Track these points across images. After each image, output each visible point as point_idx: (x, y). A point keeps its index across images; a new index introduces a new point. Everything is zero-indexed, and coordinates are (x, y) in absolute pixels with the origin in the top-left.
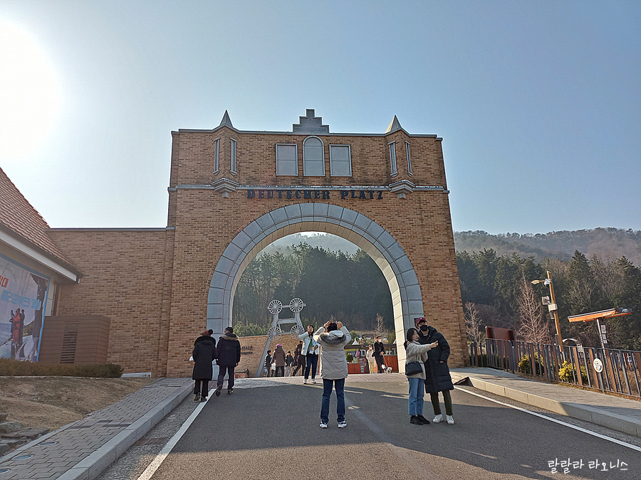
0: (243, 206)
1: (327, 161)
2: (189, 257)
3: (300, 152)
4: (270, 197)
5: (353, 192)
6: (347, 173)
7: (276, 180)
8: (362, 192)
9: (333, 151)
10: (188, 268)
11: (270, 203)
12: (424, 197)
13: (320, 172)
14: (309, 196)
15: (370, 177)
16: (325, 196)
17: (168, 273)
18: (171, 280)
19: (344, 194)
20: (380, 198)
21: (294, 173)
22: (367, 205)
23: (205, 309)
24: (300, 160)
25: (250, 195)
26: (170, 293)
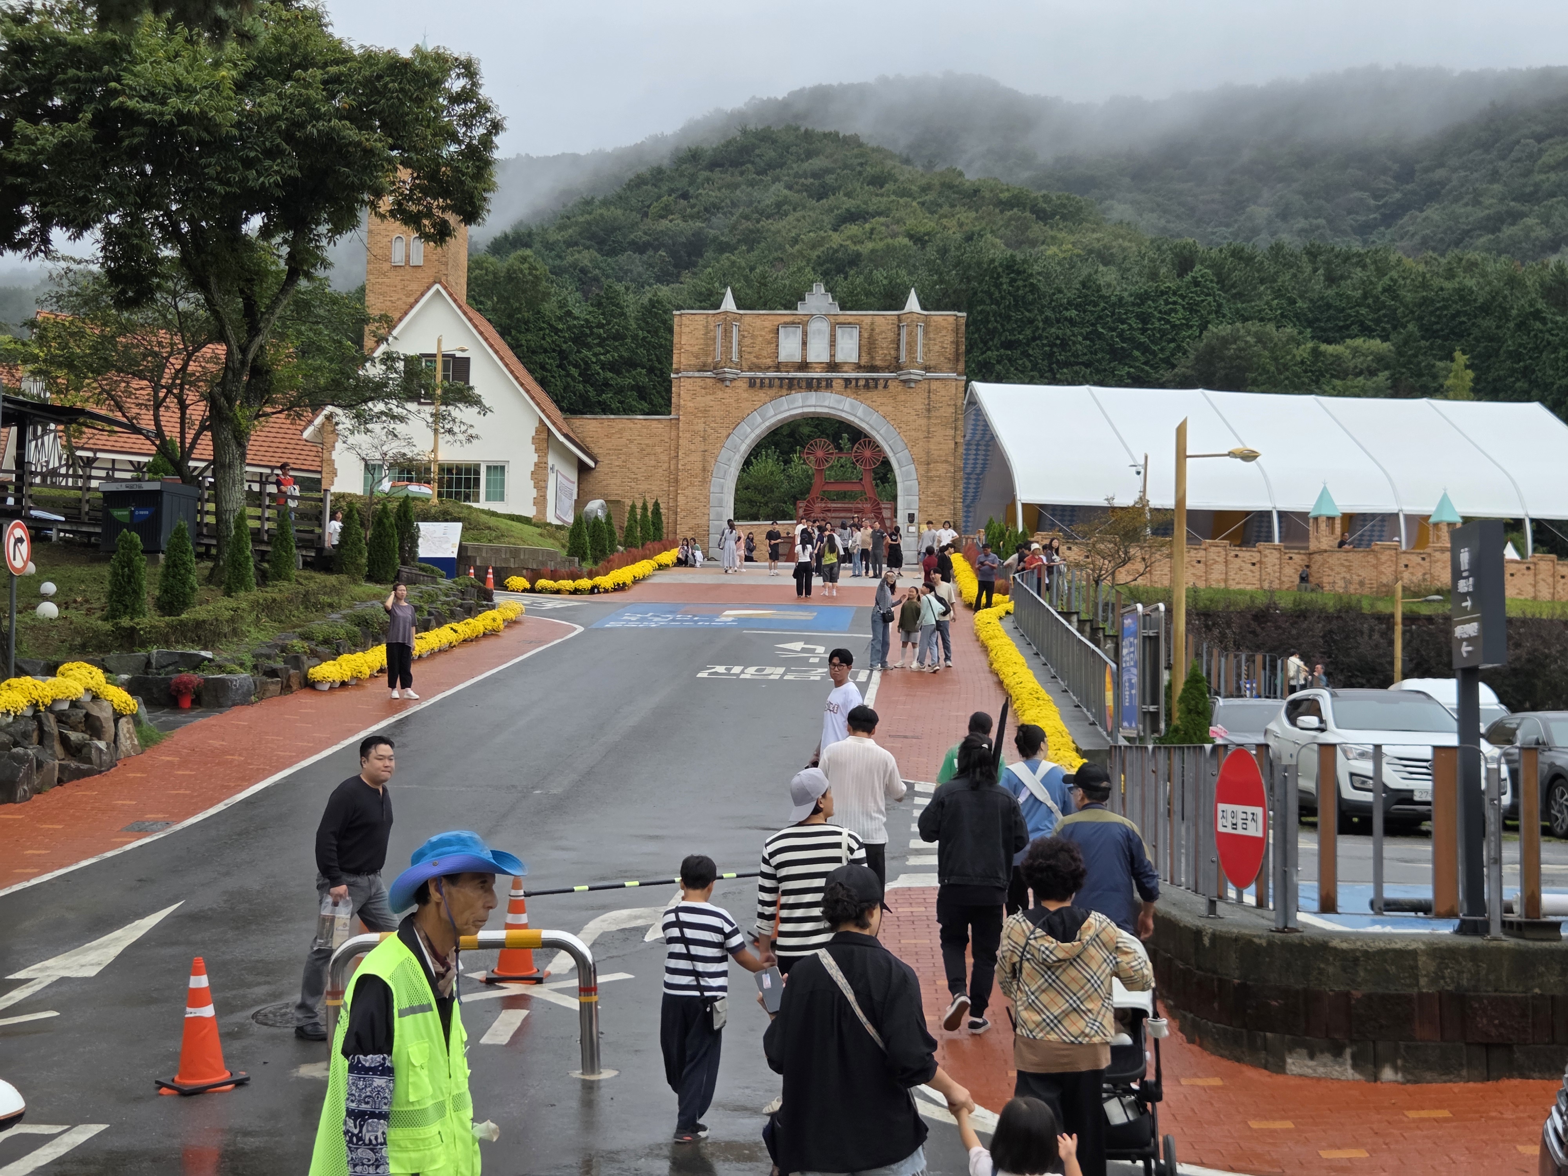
0: (745, 395)
1: (833, 343)
2: (693, 447)
3: (805, 334)
4: (771, 386)
5: (857, 380)
6: (854, 359)
7: (778, 367)
8: (867, 380)
9: (839, 332)
10: (692, 458)
11: (772, 392)
12: (934, 385)
13: (826, 358)
14: (811, 385)
15: (878, 363)
16: (829, 384)
17: (673, 462)
18: (677, 469)
19: (848, 381)
20: (886, 387)
21: (798, 359)
22: (874, 395)
23: (707, 497)
24: (804, 344)
25: (752, 383)
26: (677, 481)
